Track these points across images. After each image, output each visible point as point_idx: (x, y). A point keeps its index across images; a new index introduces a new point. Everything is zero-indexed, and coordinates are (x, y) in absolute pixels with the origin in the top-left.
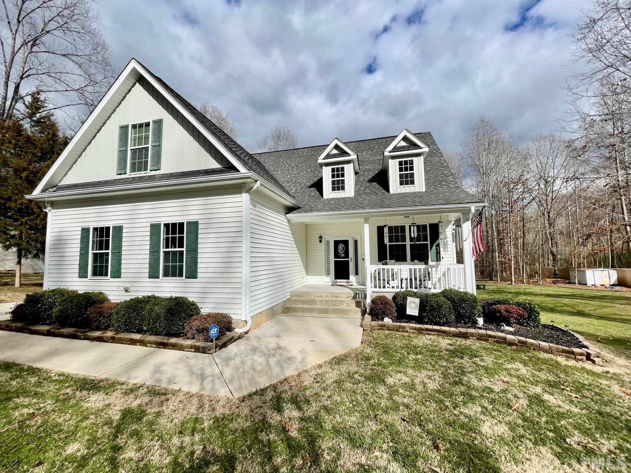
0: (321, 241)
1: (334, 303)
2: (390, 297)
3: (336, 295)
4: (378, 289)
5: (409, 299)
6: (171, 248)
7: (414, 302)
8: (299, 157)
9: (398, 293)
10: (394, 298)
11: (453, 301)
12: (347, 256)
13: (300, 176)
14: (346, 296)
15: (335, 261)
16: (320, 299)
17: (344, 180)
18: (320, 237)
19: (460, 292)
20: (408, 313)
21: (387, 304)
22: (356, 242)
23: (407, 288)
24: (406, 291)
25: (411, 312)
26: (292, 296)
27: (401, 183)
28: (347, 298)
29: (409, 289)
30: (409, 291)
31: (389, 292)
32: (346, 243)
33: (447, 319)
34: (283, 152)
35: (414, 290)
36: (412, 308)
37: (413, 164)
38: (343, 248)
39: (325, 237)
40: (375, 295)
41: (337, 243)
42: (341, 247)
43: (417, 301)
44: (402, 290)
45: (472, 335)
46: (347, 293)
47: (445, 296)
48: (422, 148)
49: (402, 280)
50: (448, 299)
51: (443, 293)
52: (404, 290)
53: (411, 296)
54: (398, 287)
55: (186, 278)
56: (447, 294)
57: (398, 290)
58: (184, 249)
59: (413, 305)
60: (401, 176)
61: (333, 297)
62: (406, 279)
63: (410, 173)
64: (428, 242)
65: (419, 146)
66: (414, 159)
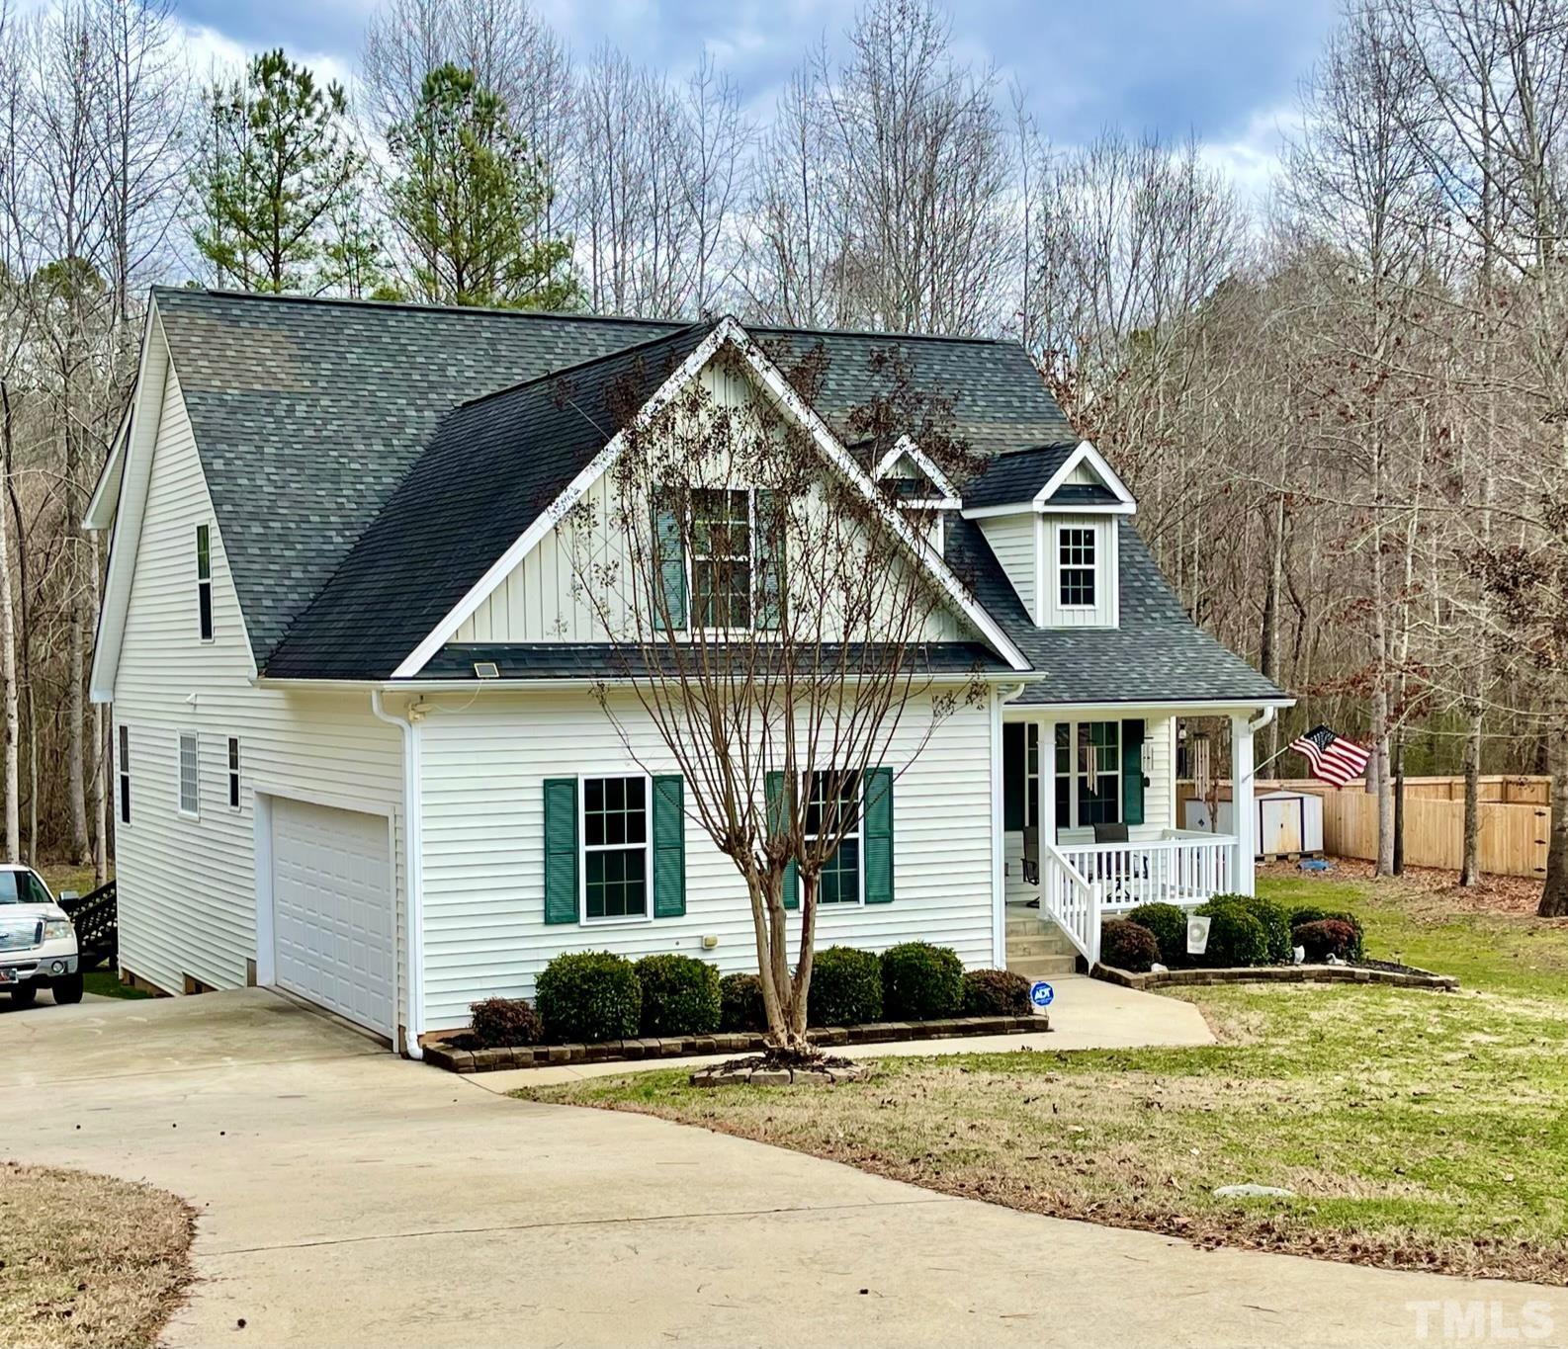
5: (1192, 920)
7: (1198, 926)
25: (1195, 947)
27: (1064, 598)
36: (1197, 940)
37: (1093, 543)
43: (1206, 922)
48: (1121, 502)
59: (1196, 933)
60: (1064, 576)
63: (1085, 571)
64: (1119, 773)
65: (1114, 496)
66: (1097, 528)
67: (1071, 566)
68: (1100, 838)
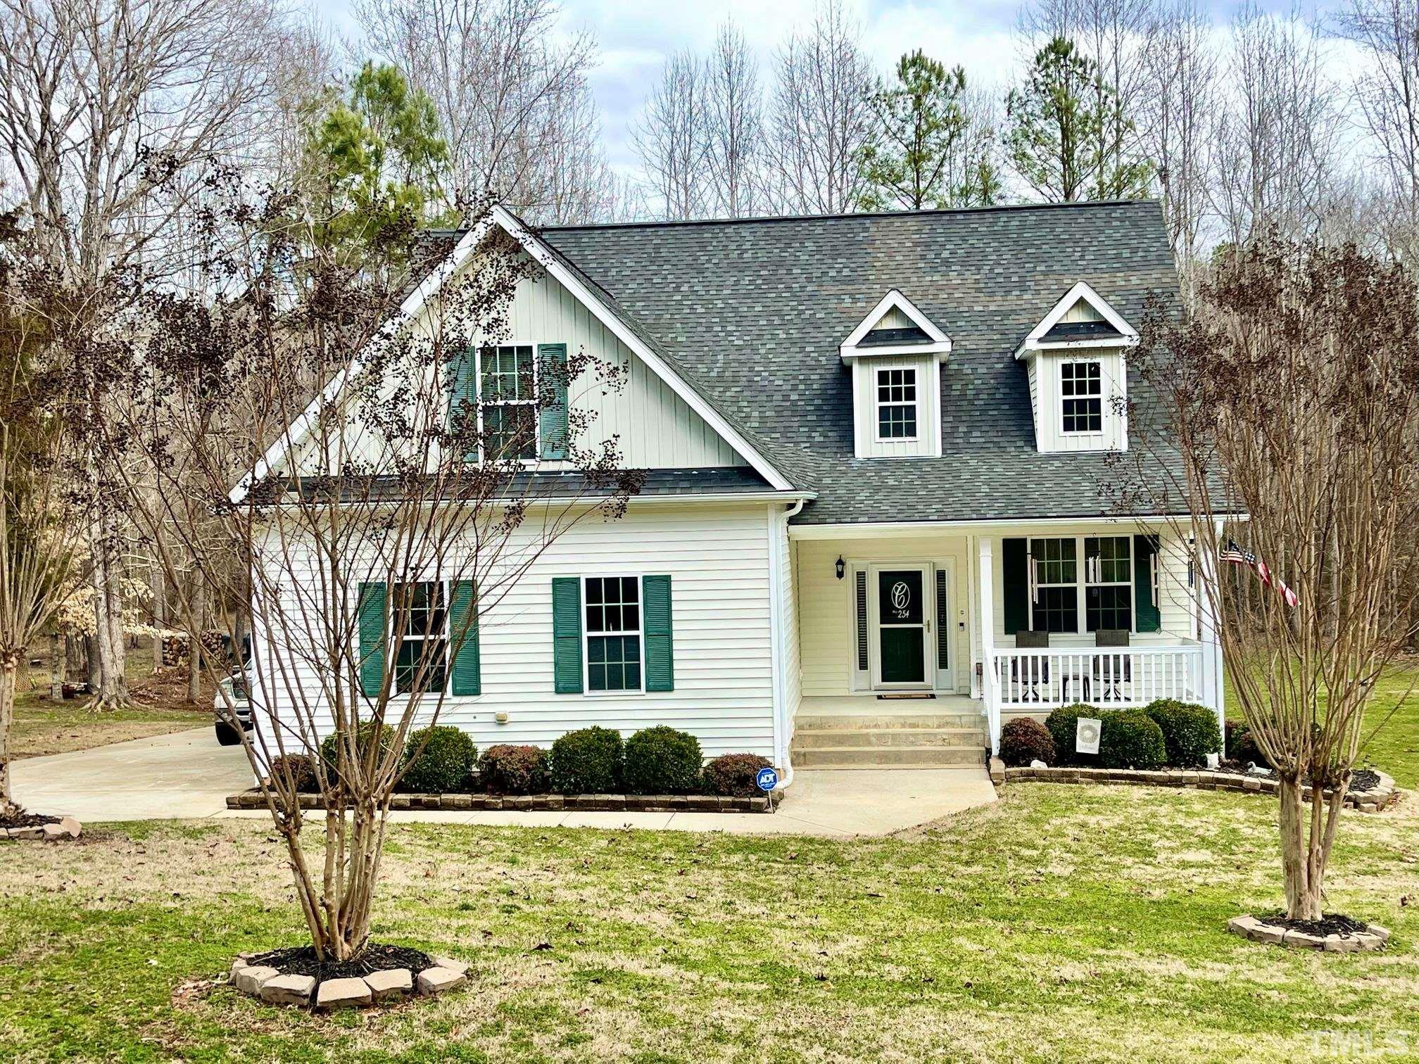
0: (840, 575)
1: (911, 739)
2: (1041, 720)
3: (910, 721)
4: (1011, 705)
5: (1082, 722)
6: (608, 629)
7: (1090, 728)
8: (733, 266)
9: (1059, 710)
10: (1050, 721)
11: (1165, 724)
12: (917, 615)
13: (757, 358)
14: (936, 722)
15: (882, 630)
16: (876, 731)
17: (914, 407)
18: (840, 562)
19: (1184, 706)
20: (1078, 750)
21: (1036, 733)
22: (941, 576)
23: (1076, 700)
24: (1076, 706)
25: (1085, 747)
26: (801, 728)
27: (1068, 426)
28: (939, 727)
29: (1082, 702)
30: (1082, 706)
31: (1038, 711)
32: (914, 579)
33: (1150, 757)
34: (661, 231)
35: (1092, 704)
36: (1087, 740)
37: (1098, 375)
38: (906, 594)
39: (853, 561)
40: (1009, 718)
41: (888, 579)
42: (899, 590)
43: (1097, 724)
44: (1066, 705)
45: (1190, 781)
46: (937, 717)
47: (1153, 716)
48: (1121, 335)
49: (1065, 680)
50: (1157, 721)
51: (1150, 708)
52: (1071, 703)
53: (1084, 716)
54: (1056, 699)
55: (647, 690)
56: (1156, 711)
57: (1058, 705)
58: (640, 633)
59: (1088, 734)
60: (1067, 406)
61: (903, 726)
62: (1076, 678)
63: (1090, 400)
64: (1132, 583)
65: (1116, 331)
66: (1102, 361)
67: (1075, 397)
68: (1100, 642)
